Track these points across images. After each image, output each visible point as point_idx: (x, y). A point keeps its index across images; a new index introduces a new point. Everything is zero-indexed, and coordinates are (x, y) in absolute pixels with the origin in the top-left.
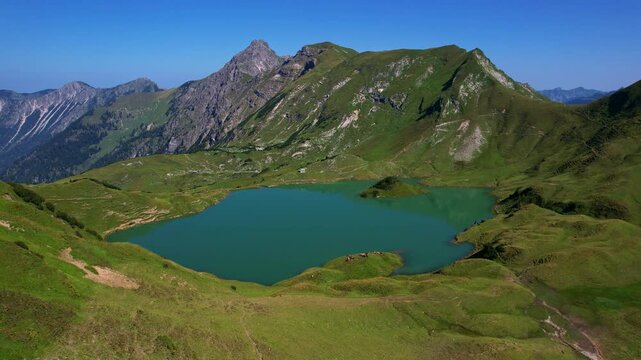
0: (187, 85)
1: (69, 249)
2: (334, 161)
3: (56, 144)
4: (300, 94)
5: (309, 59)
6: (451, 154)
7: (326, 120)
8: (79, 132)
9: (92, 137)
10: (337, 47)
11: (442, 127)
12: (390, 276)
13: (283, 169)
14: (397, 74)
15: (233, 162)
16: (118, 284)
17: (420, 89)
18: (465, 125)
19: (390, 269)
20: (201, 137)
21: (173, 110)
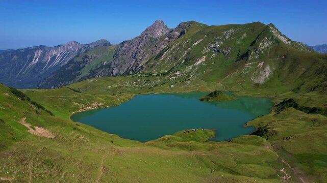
0: (124, 43)
1: (25, 118)
2: (189, 82)
4: (177, 48)
5: (183, 30)
6: (252, 79)
7: (189, 61)
8: (72, 65)
9: (78, 67)
10: (197, 23)
11: (249, 65)
12: (207, 141)
13: (164, 85)
14: (227, 37)
15: (141, 81)
16: (44, 135)
17: (239, 45)
18: (262, 64)
19: (207, 138)
20: (128, 68)
21: (116, 55)
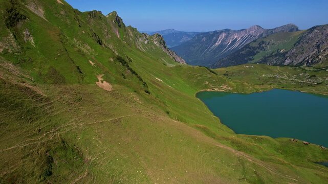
0: (314, 28)
1: (104, 75)
3: (236, 54)
8: (247, 50)
9: (252, 53)
15: (303, 75)
16: (104, 88)
20: (305, 59)
